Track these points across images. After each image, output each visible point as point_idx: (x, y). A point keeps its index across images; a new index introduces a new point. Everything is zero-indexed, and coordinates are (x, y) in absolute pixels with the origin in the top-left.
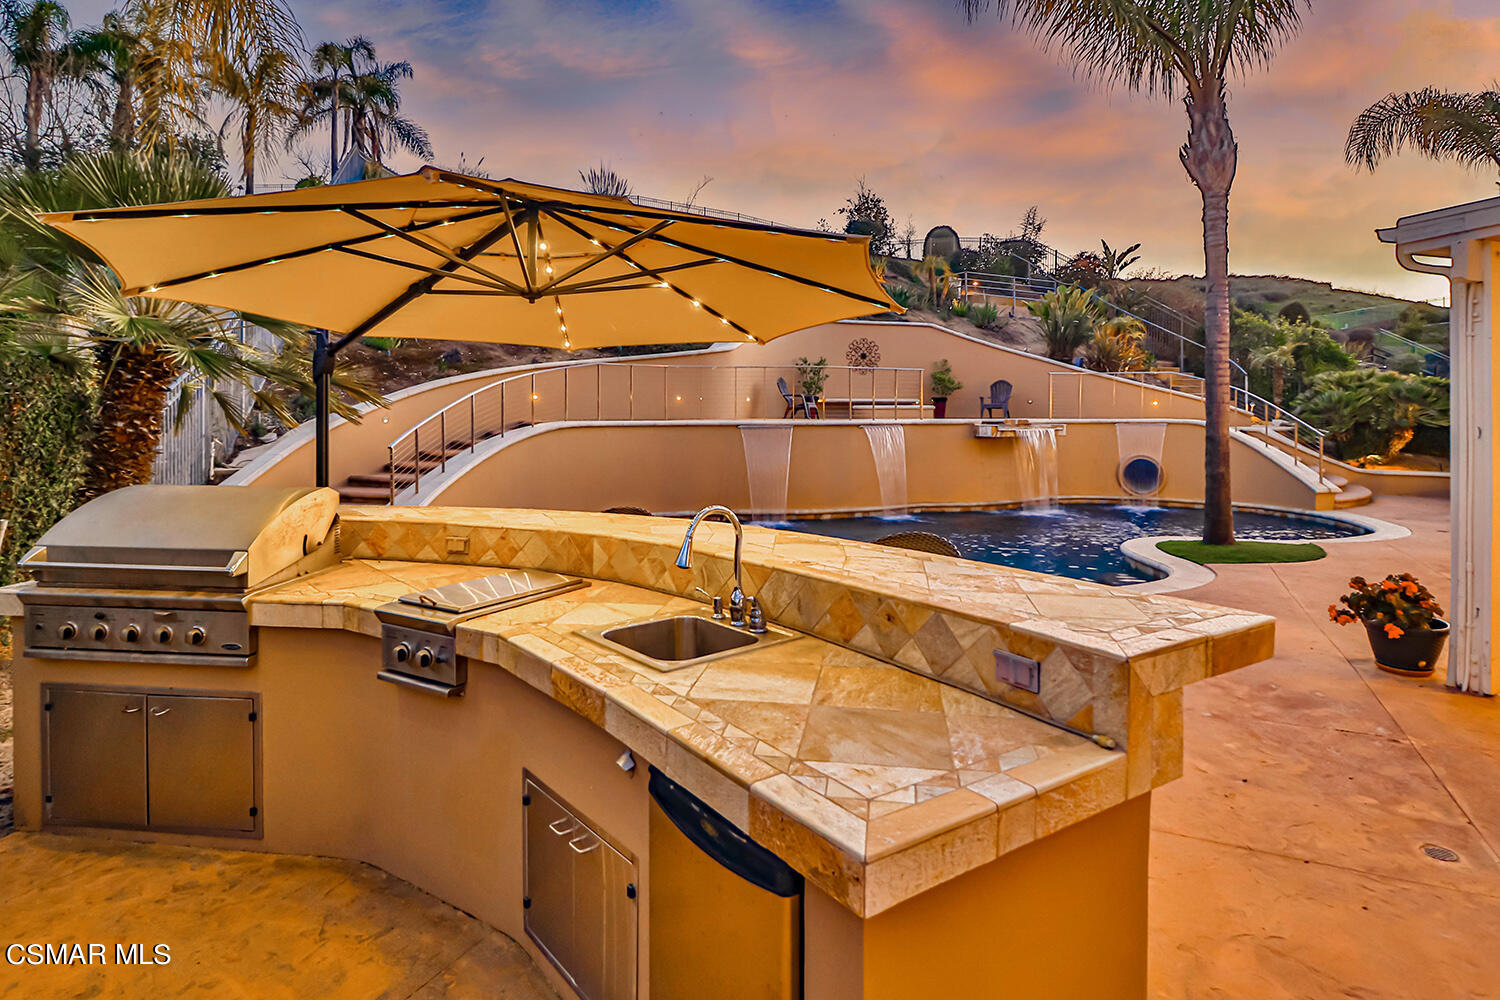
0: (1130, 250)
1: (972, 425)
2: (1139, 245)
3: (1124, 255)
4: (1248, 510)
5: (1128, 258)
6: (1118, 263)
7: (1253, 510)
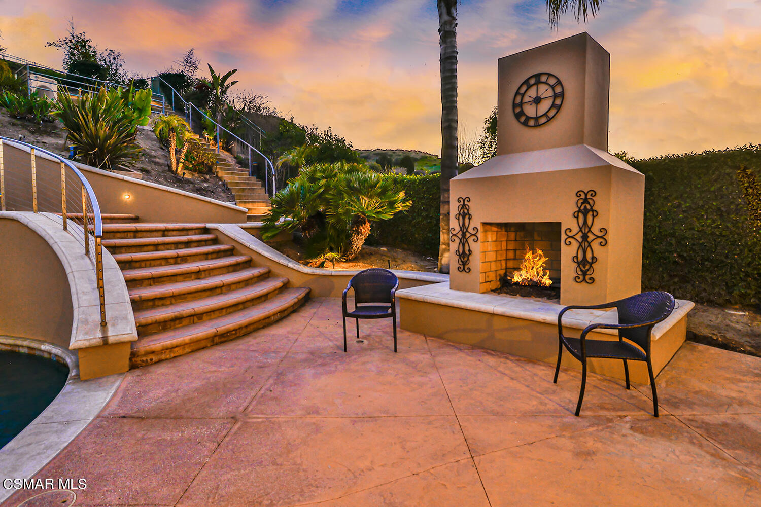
2: (235, 71)
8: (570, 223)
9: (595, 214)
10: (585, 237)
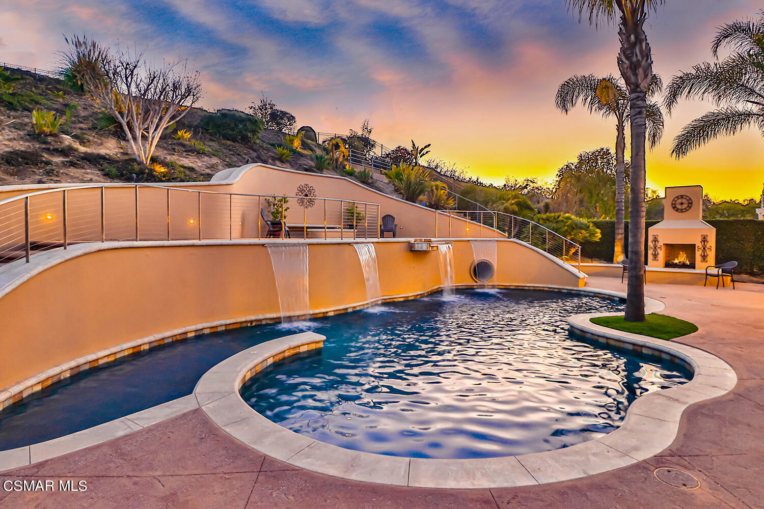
0: (425, 147)
1: (409, 242)
2: (429, 145)
3: (422, 149)
4: (539, 288)
5: (424, 151)
6: (420, 154)
7: (542, 288)
8: (699, 244)
9: (707, 242)
10: (704, 249)
